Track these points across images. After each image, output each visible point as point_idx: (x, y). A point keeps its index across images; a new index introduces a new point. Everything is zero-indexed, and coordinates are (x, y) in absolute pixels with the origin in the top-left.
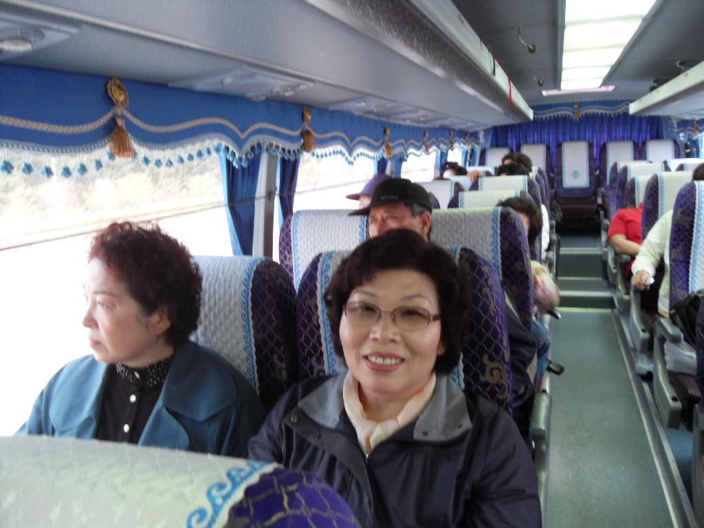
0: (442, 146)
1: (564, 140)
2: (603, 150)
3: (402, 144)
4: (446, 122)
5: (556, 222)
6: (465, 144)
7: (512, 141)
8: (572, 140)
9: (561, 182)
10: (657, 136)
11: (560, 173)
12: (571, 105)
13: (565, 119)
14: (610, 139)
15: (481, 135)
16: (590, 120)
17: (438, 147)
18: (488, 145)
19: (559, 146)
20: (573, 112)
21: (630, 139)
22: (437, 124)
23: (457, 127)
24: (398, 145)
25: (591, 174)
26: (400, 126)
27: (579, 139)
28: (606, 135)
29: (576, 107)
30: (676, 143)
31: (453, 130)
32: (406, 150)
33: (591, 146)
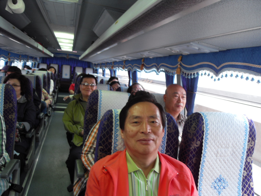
0: (25, 60)
1: (64, 64)
2: (74, 68)
3: (13, 58)
4: (27, 54)
5: (59, 87)
6: (32, 61)
7: (48, 62)
8: (66, 64)
9: (62, 76)
10: (89, 67)
11: (62, 74)
12: (66, 54)
13: (64, 58)
14: (77, 66)
15: (38, 59)
16: (71, 59)
17: (24, 60)
18: (40, 62)
19: (62, 66)
20: (67, 57)
21: (82, 66)
22: (24, 54)
23: (30, 56)
24: (12, 58)
25: (71, 75)
26: (13, 53)
27: (68, 65)
28: (76, 65)
29: (68, 55)
30: (93, 69)
31: (29, 56)
32: (14, 60)
33: (71, 67)
